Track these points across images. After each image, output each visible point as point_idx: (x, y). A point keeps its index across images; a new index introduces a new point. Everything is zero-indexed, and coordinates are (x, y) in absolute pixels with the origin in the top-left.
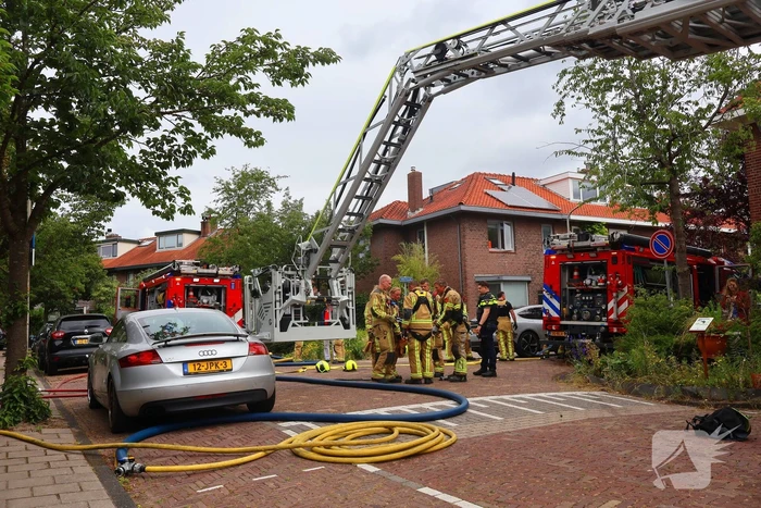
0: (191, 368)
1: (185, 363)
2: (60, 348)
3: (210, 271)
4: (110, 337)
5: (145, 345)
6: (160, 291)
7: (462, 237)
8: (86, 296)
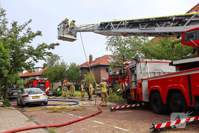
0: (33, 98)
1: (32, 97)
2: (11, 95)
3: (42, 79)
4: (21, 93)
5: (26, 94)
6: (32, 83)
7: (100, 70)
8: (15, 84)
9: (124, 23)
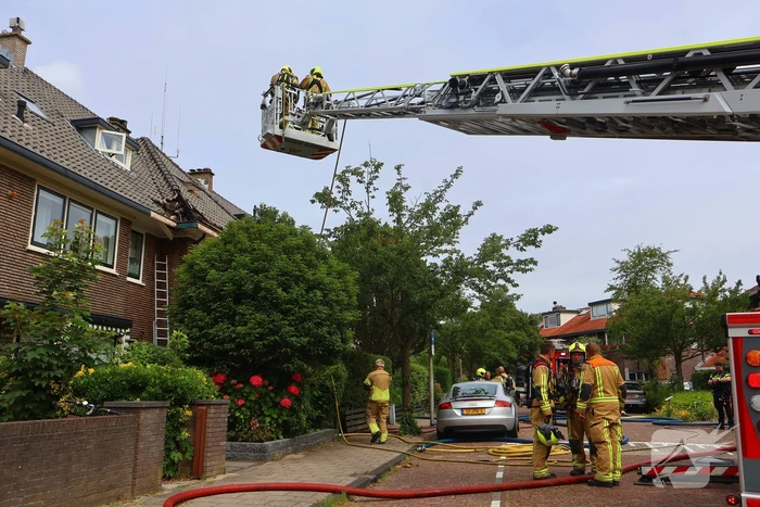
0: (465, 412)
1: (462, 409)
9: (556, 74)
